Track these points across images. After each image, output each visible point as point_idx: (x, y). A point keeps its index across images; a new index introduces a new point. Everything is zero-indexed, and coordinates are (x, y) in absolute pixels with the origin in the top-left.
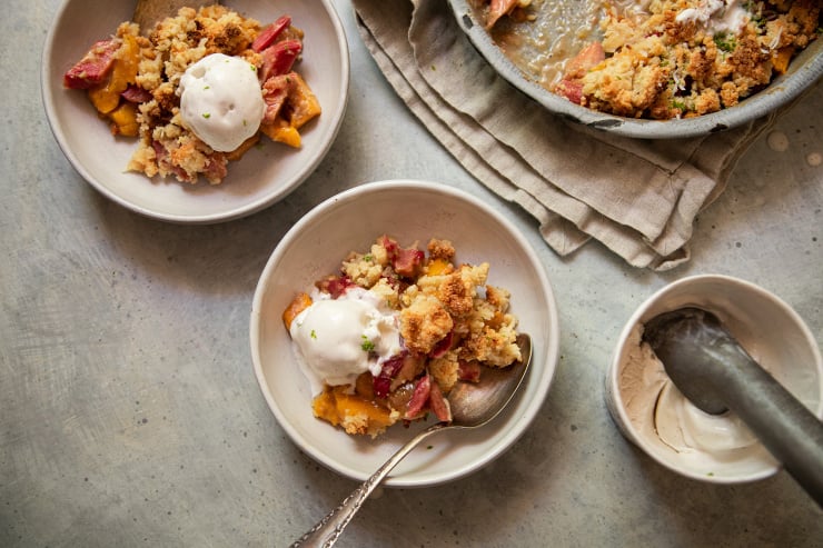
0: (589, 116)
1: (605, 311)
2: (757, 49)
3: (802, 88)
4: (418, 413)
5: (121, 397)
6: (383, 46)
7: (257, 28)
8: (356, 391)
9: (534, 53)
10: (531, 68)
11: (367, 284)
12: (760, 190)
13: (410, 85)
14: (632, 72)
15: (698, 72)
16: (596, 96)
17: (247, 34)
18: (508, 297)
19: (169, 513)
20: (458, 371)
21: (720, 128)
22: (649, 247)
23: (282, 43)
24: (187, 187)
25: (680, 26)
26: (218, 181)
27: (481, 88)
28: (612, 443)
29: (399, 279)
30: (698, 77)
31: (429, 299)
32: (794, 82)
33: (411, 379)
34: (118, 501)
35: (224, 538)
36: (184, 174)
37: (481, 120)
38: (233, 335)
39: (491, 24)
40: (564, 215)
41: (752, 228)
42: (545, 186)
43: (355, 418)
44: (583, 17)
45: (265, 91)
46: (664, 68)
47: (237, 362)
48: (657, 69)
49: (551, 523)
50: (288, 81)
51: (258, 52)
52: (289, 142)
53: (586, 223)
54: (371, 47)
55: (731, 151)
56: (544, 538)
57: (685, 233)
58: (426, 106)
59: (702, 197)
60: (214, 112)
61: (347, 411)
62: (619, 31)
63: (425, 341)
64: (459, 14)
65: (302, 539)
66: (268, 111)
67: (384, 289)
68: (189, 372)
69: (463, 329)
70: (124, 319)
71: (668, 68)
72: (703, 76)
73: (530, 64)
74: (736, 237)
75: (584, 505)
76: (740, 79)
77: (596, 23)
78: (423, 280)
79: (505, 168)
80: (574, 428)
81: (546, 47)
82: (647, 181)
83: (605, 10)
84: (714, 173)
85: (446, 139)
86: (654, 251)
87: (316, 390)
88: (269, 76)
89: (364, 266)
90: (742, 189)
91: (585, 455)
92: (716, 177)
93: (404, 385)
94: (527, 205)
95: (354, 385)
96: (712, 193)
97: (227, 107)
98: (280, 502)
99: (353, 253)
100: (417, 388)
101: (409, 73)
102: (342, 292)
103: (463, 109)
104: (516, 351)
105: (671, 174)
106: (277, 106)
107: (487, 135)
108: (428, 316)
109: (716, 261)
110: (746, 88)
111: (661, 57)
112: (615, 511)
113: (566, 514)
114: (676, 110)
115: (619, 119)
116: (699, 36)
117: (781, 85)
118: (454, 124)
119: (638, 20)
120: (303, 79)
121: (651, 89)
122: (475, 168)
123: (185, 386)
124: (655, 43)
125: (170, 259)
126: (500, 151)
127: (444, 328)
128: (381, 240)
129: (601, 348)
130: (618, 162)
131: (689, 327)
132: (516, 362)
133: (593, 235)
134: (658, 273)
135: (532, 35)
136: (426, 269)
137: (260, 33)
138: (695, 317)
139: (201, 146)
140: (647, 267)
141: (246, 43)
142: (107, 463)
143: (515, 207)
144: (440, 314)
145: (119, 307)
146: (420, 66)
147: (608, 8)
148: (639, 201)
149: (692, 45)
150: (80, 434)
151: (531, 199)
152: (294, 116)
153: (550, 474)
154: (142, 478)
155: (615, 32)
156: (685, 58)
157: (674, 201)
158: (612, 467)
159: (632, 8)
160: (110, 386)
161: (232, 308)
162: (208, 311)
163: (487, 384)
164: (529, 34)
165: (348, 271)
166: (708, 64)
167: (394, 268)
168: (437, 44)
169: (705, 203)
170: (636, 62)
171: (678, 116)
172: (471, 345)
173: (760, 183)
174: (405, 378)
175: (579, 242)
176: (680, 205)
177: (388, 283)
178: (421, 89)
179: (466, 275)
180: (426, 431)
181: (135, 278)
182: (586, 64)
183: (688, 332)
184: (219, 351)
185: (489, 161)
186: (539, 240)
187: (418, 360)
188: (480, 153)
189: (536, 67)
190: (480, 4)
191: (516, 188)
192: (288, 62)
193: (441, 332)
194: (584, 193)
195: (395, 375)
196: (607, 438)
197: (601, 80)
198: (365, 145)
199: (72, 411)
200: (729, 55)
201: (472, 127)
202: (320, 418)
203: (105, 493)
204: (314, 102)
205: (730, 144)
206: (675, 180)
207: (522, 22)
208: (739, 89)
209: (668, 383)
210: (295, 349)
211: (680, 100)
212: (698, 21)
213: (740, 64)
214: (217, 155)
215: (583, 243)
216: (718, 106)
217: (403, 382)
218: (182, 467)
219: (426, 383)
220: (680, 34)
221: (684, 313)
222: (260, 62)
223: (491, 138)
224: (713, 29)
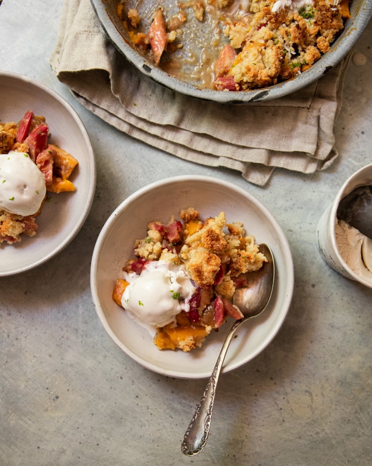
0: (247, 96)
1: (301, 208)
2: (328, 9)
3: (367, 23)
4: (222, 321)
5: (36, 389)
6: (97, 104)
7: (14, 127)
8: (178, 324)
9: (192, 68)
10: (193, 78)
11: (156, 257)
12: (361, 93)
13: (125, 121)
14: (260, 57)
15: (299, 39)
16: (245, 80)
17: (10, 133)
18: (242, 226)
19: (98, 444)
20: (234, 285)
21: (328, 69)
22: (312, 158)
23: (34, 130)
24: (17, 245)
25: (276, 15)
26: (34, 233)
27: (169, 104)
28: (339, 285)
29: (174, 245)
30: (300, 42)
31: (198, 250)
32: (360, 21)
33: (209, 303)
34: (64, 452)
35: (138, 444)
36: (11, 239)
37: (179, 124)
38: (86, 323)
39: (157, 61)
40: (254, 161)
41: (366, 119)
42: (235, 148)
43: (186, 341)
44: (211, 32)
45: (39, 165)
46: (277, 46)
47: (96, 338)
48: (274, 48)
49: (324, 347)
50: (50, 153)
51: (22, 142)
52: (67, 190)
53: (269, 161)
54: (91, 108)
55: (338, 79)
56: (324, 357)
57: (331, 141)
58: (141, 130)
59: (332, 115)
60: (15, 194)
61: (178, 339)
62: (238, 32)
63: (208, 277)
64: (140, 66)
65: (189, 428)
66: (46, 177)
67: (168, 256)
68: (70, 356)
69: (227, 259)
70: (15, 343)
71: (279, 45)
72: (303, 40)
73: (192, 76)
74: (359, 129)
75: (339, 328)
76: (326, 33)
77: (221, 32)
78: (189, 240)
79: (206, 147)
80: (313, 286)
81: (197, 61)
82: (296, 119)
83: (222, 22)
84: (333, 97)
85: (161, 145)
86: (316, 159)
87: (153, 333)
88: (37, 154)
89: (149, 247)
90: (350, 98)
91: (327, 299)
92: (335, 99)
93: (207, 308)
94: (229, 164)
95: (176, 321)
96: (337, 110)
97: (22, 188)
98: (161, 408)
99: (137, 241)
100: (215, 307)
101: (121, 114)
102: (142, 268)
103: (164, 123)
104: (262, 257)
105: (308, 109)
106: (50, 172)
107: (186, 132)
108: (204, 262)
109: (354, 148)
110: (332, 37)
111: (273, 39)
112: (358, 323)
113: (330, 338)
114: (296, 69)
115: (266, 90)
116: (290, 16)
117: (353, 27)
118: (163, 134)
119: (246, 20)
120: (57, 146)
121: (277, 63)
122: (186, 155)
123: (72, 365)
124: (265, 32)
125: (26, 293)
126: (197, 138)
127: (217, 265)
128: (152, 226)
129: (309, 231)
130: (273, 115)
131: (365, 200)
132: (264, 263)
133: (276, 165)
134: (323, 171)
135: (185, 56)
136: (186, 231)
137: (17, 129)
138: (365, 193)
139: (15, 218)
140: (316, 171)
141: (12, 140)
142: (46, 432)
143: (222, 169)
144: (211, 258)
145: (8, 336)
146: (127, 107)
147: (224, 20)
148: (295, 133)
149: (288, 24)
150: (21, 422)
151: (230, 160)
152: (63, 172)
153: (311, 319)
154: (71, 432)
155: (236, 34)
156: (287, 33)
157: (316, 124)
158: (345, 298)
159: (238, 14)
160: (26, 386)
161: (78, 307)
162: (64, 314)
163: (253, 283)
164: (182, 57)
165: (140, 254)
166: (303, 32)
167: (168, 240)
168: (131, 88)
169: (335, 118)
170: (260, 50)
171: (299, 72)
172: (235, 266)
173: (359, 89)
174: (205, 304)
175: (268, 173)
176: (322, 125)
177: (169, 251)
178: (133, 121)
179: (213, 225)
180: (232, 330)
181: (10, 314)
182: (227, 62)
183: (366, 204)
184: (82, 336)
185: (194, 148)
186: (244, 182)
187: (208, 290)
188: (186, 145)
189: (196, 76)
190: (145, 51)
191: (217, 157)
192: (44, 141)
193: (216, 268)
194: (260, 143)
195: (198, 305)
196: (335, 283)
197: (244, 70)
198: (113, 170)
199: (10, 411)
200: (313, 21)
201: (174, 131)
202: (163, 350)
203: (54, 450)
204: (71, 158)
205: (335, 75)
206: (312, 112)
207: (175, 51)
208: (327, 39)
209: (364, 239)
210: (129, 315)
211: (295, 61)
212: (286, 7)
213: (322, 23)
214: (28, 218)
215: (271, 173)
216: (320, 55)
217: (205, 307)
218: (92, 414)
219: (220, 302)
220: (278, 19)
221: (356, 193)
222: (26, 148)
223: (189, 133)
224: (296, 8)
